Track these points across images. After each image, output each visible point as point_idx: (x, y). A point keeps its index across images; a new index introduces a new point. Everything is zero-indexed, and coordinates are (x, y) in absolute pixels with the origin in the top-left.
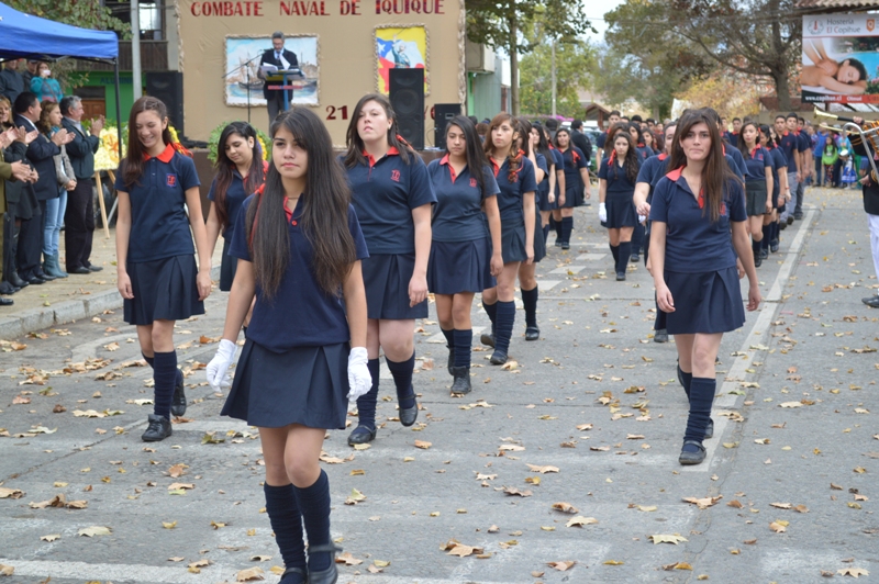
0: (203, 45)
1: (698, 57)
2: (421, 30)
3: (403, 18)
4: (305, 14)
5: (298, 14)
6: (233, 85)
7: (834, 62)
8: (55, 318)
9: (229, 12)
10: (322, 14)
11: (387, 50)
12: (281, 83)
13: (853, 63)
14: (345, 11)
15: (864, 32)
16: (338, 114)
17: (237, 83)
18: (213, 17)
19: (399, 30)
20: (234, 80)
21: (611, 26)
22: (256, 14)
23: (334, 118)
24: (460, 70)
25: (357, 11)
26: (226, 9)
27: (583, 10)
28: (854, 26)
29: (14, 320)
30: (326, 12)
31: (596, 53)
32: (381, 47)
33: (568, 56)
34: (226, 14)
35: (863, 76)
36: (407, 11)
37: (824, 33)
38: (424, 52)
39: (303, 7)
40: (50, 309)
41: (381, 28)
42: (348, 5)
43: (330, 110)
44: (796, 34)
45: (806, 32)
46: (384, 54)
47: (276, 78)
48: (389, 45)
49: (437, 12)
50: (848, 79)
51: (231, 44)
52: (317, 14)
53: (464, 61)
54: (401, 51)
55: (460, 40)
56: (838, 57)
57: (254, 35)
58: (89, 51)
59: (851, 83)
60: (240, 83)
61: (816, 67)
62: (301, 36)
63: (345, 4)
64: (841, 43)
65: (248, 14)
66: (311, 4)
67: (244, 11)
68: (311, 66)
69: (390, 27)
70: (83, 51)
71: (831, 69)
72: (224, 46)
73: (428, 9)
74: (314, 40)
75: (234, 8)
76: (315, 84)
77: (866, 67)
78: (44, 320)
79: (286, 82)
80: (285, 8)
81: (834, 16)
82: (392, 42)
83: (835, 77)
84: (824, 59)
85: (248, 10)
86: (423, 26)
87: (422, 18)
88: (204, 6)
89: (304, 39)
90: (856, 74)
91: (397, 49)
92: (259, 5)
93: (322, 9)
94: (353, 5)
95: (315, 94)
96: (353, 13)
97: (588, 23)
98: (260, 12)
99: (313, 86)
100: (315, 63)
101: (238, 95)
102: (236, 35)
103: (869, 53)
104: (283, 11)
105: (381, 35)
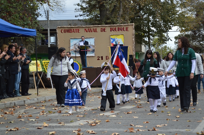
0: (64, 41)
1: (200, 48)
2: (123, 36)
3: (118, 32)
4: (91, 32)
5: (90, 32)
6: (72, 51)
8: (15, 104)
9: (71, 32)
10: (96, 32)
11: (113, 41)
12: (84, 49)
14: (102, 31)
16: (100, 58)
17: (73, 51)
18: (67, 33)
19: (117, 36)
20: (72, 50)
21: (176, 40)
22: (78, 32)
23: (99, 60)
24: (133, 46)
25: (105, 31)
26: (70, 31)
27: (168, 35)
29: (2, 104)
30: (97, 31)
31: (173, 51)
32: (112, 40)
33: (165, 52)
34: (70, 32)
36: (119, 31)
38: (123, 41)
39: (91, 30)
40: (14, 102)
41: (112, 35)
42: (103, 29)
43: (98, 57)
46: (113, 42)
47: (83, 48)
48: (114, 40)
49: (127, 30)
51: (71, 40)
52: (95, 32)
53: (134, 44)
54: (117, 41)
55: (133, 38)
57: (78, 38)
58: (28, 34)
60: (74, 51)
62: (90, 38)
63: (102, 29)
65: (76, 32)
66: (93, 29)
67: (75, 31)
68: (93, 45)
69: (114, 35)
70: (26, 33)
72: (70, 41)
73: (125, 30)
74: (94, 39)
75: (72, 31)
76: (94, 50)
78: (12, 104)
79: (86, 49)
80: (86, 30)
82: (115, 39)
85: (76, 31)
86: (123, 34)
87: (123, 32)
88: (64, 30)
89: (91, 39)
91: (116, 41)
92: (79, 30)
93: (96, 30)
94: (104, 29)
95: (94, 53)
96: (104, 31)
97: (169, 38)
98: (79, 31)
99: (93, 51)
100: (94, 45)
101: (73, 54)
102: (73, 38)
104: (85, 31)
105: (111, 37)
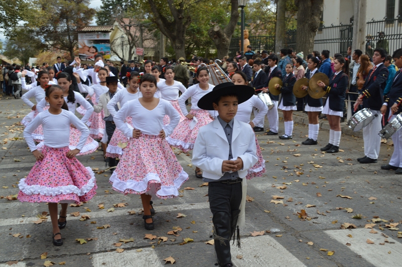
7: (88, 47)
13: (94, 47)
15: (96, 39)
28: (93, 37)
35: (97, 51)
37: (85, 39)
44: (76, 38)
45: (79, 38)
50: (92, 52)
56: (89, 45)
59: (93, 53)
61: (83, 48)
64: (90, 41)
71: (87, 49)
77: (98, 48)
81: (87, 34)
83: (89, 51)
84: (85, 46)
90: (95, 51)
103: (98, 44)
